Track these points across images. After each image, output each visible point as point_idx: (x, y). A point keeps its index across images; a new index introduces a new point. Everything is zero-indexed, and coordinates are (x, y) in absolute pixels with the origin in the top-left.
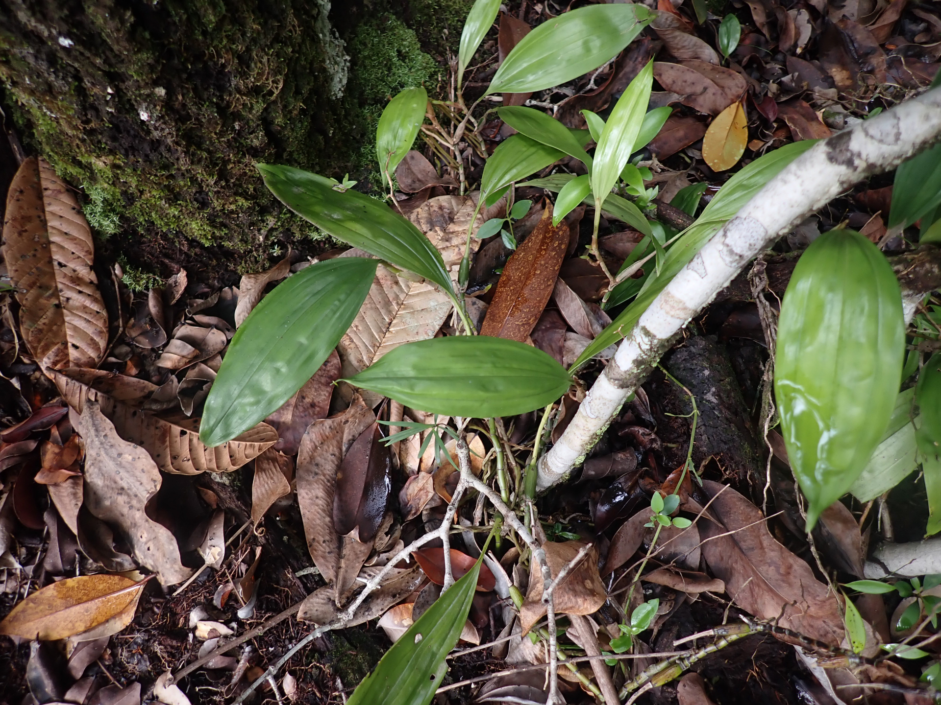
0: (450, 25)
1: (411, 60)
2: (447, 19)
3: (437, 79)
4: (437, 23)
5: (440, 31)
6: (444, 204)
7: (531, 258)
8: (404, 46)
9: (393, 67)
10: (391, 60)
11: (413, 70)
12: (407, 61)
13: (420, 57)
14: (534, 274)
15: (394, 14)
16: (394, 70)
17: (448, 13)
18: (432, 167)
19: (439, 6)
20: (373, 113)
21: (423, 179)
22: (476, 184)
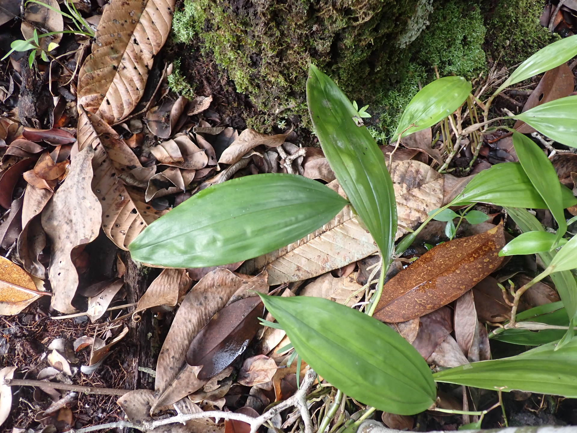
0: (514, 39)
1: (470, 49)
2: (515, 34)
3: (478, 75)
4: (506, 33)
5: (504, 40)
6: (422, 171)
7: (459, 256)
8: (472, 37)
9: (453, 46)
10: (455, 40)
11: (466, 57)
12: (466, 47)
13: (477, 51)
14: (454, 271)
15: (480, 8)
16: (452, 49)
17: (518, 30)
18: (431, 136)
19: (517, 21)
20: (416, 71)
21: (418, 141)
22: (454, 169)
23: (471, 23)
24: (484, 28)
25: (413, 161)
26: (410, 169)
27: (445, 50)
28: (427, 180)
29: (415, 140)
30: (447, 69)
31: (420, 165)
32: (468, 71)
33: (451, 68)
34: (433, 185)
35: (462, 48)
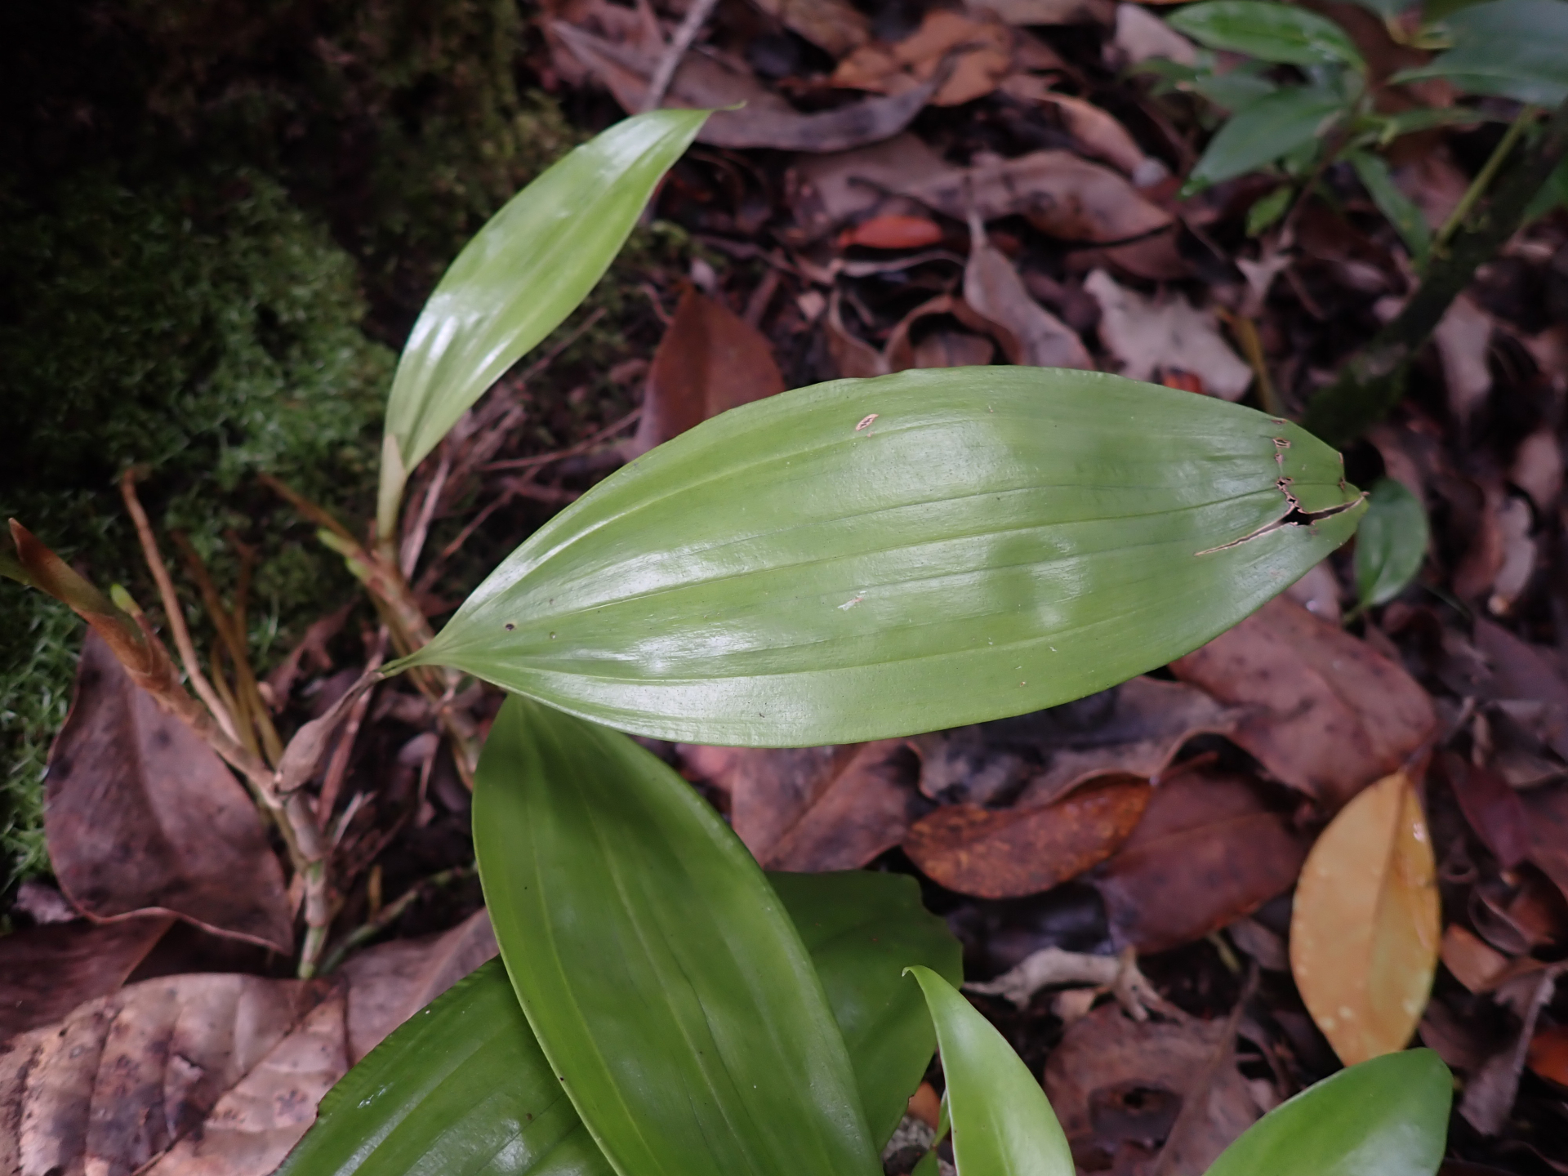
6: (195, 1028)
11: (299, 393)
21: (179, 842)
22: (411, 895)
25: (129, 995)
26: (115, 1048)
28: (240, 1060)
29: (158, 846)
30: (225, 464)
31: (172, 995)
32: (341, 443)
33: (243, 455)
34: (284, 1068)
35: (267, 361)
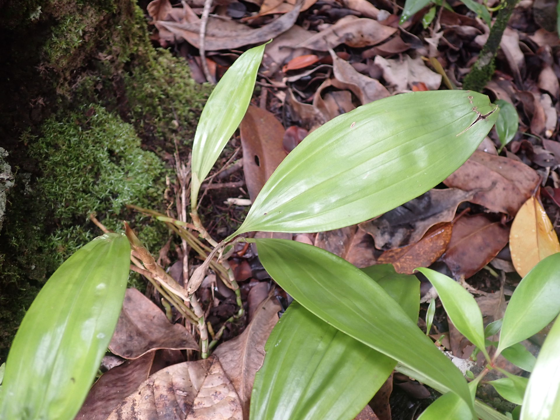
0: (180, 115)
1: (128, 161)
2: (176, 109)
3: (164, 183)
4: (164, 114)
5: (168, 123)
6: (178, 381)
8: (118, 145)
9: (102, 172)
10: (99, 163)
11: (130, 174)
12: (122, 162)
13: (140, 157)
15: (102, 106)
16: (103, 176)
17: (177, 102)
19: (167, 95)
21: (145, 330)
22: (223, 328)
23: (104, 131)
24: (127, 125)
25: (155, 376)
26: (157, 393)
27: (94, 183)
28: (195, 387)
29: (140, 334)
30: (115, 205)
31: (168, 373)
32: (148, 188)
33: (119, 200)
34: (210, 386)
35: (116, 167)
